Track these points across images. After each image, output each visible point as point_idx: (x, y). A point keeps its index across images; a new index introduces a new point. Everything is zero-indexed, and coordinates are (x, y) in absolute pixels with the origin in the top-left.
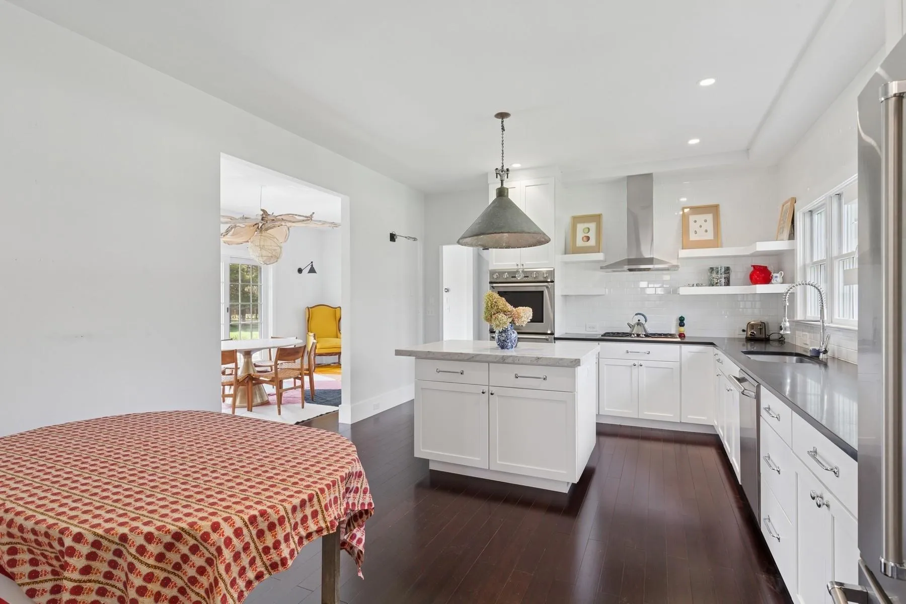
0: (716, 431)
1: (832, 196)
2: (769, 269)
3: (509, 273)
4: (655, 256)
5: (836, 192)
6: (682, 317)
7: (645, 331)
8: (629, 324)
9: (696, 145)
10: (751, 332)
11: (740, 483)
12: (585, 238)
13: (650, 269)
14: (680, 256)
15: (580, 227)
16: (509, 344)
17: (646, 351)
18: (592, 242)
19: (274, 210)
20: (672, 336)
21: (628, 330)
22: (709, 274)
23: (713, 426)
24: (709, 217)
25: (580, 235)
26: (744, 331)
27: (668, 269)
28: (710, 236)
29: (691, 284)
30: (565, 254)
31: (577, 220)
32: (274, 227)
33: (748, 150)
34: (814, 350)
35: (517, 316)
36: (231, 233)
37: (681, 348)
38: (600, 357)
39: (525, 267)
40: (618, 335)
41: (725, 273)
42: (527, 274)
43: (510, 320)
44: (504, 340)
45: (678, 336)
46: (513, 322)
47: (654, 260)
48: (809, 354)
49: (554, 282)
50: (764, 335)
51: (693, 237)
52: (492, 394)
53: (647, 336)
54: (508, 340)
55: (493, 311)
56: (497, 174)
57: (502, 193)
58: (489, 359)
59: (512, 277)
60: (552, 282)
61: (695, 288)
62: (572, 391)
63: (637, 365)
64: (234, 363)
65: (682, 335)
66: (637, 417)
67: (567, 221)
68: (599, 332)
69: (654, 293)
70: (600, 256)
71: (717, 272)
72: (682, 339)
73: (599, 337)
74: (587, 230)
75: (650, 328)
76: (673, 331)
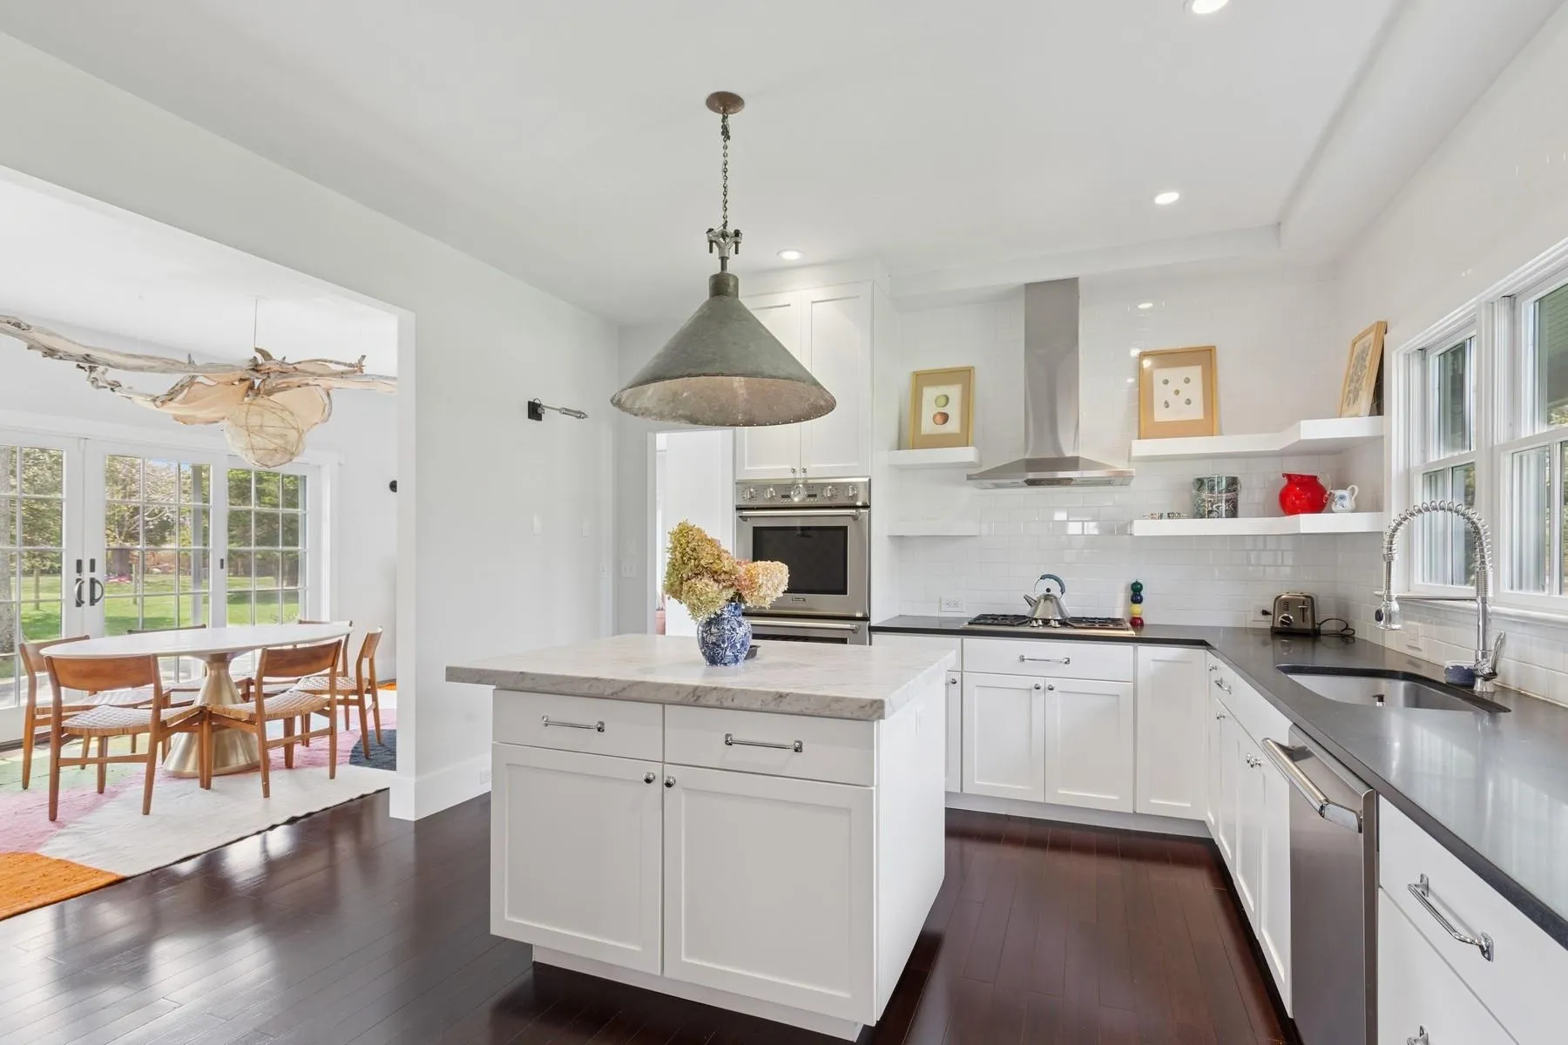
0: (1211, 835)
1: (1495, 300)
2: (1321, 481)
3: (777, 486)
4: (1083, 453)
5: (1505, 290)
6: (1137, 583)
7: (1061, 612)
8: (1027, 598)
9: (1171, 207)
10: (1283, 618)
11: (1290, 1015)
12: (938, 417)
13: (1071, 479)
14: (1134, 454)
15: (930, 394)
16: (728, 653)
17: (1062, 657)
18: (953, 426)
19: (284, 350)
20: (1116, 623)
21: (1025, 610)
22: (1194, 492)
23: (1203, 822)
24: (1195, 372)
25: (929, 410)
26: (1265, 613)
27: (1107, 482)
28: (1196, 412)
29: (1157, 512)
30: (899, 449)
31: (922, 379)
32: (288, 387)
33: (1279, 224)
34: (1458, 668)
35: (747, 583)
36: (181, 397)
37: (1135, 650)
38: (965, 669)
39: (809, 475)
40: (1003, 622)
41: (1228, 491)
42: (813, 490)
43: (730, 593)
44: (714, 643)
45: (1129, 625)
46: (738, 598)
47: (1081, 462)
48: (1442, 679)
49: (869, 507)
50: (1310, 623)
51: (1161, 415)
52: (669, 785)
53: (1063, 623)
54: (724, 642)
55: (686, 573)
56: (711, 242)
57: (721, 286)
58: (662, 695)
59: (783, 497)
60: (866, 506)
61: (1166, 521)
62: (864, 783)
63: (1042, 688)
64: (152, 685)
65: (1136, 623)
66: (1042, 801)
67: (903, 380)
68: (969, 612)
69: (1080, 532)
70: (967, 454)
71: (1212, 490)
72: (1138, 632)
73: (965, 625)
74: (943, 401)
75: (1072, 606)
76: (1118, 613)
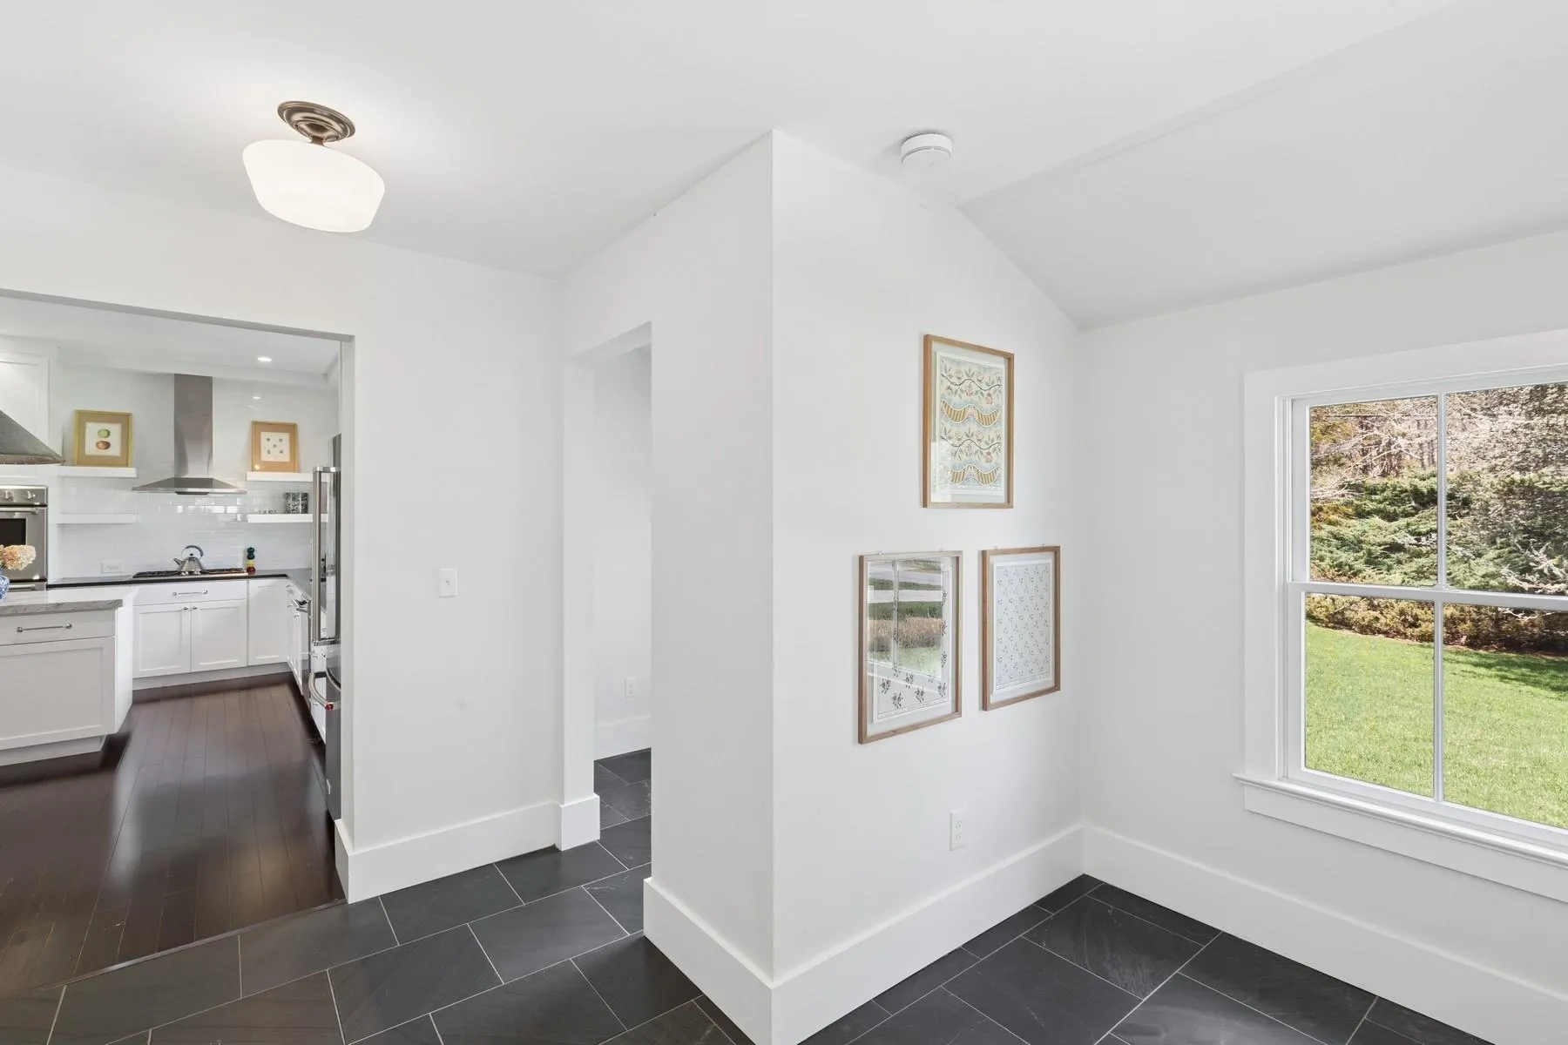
0: (289, 667)
4: (214, 477)
6: (251, 548)
7: (201, 566)
8: (176, 560)
9: (267, 365)
12: (101, 445)
13: (207, 492)
14: (248, 479)
15: (92, 427)
17: (202, 591)
18: (114, 451)
20: (238, 570)
21: (175, 567)
22: (284, 500)
23: (284, 663)
24: (285, 436)
25: (92, 439)
28: (286, 458)
29: (262, 510)
31: (83, 417)
37: (248, 582)
40: (160, 575)
41: (302, 500)
45: (245, 571)
47: (214, 482)
49: (47, 506)
51: (265, 458)
53: (202, 573)
61: (267, 516)
62: (110, 636)
63: (189, 609)
65: (251, 570)
66: (190, 672)
67: (66, 415)
68: (130, 573)
70: (130, 472)
71: (294, 499)
72: (251, 573)
73: (131, 578)
74: (106, 434)
75: (207, 564)
76: (239, 565)
